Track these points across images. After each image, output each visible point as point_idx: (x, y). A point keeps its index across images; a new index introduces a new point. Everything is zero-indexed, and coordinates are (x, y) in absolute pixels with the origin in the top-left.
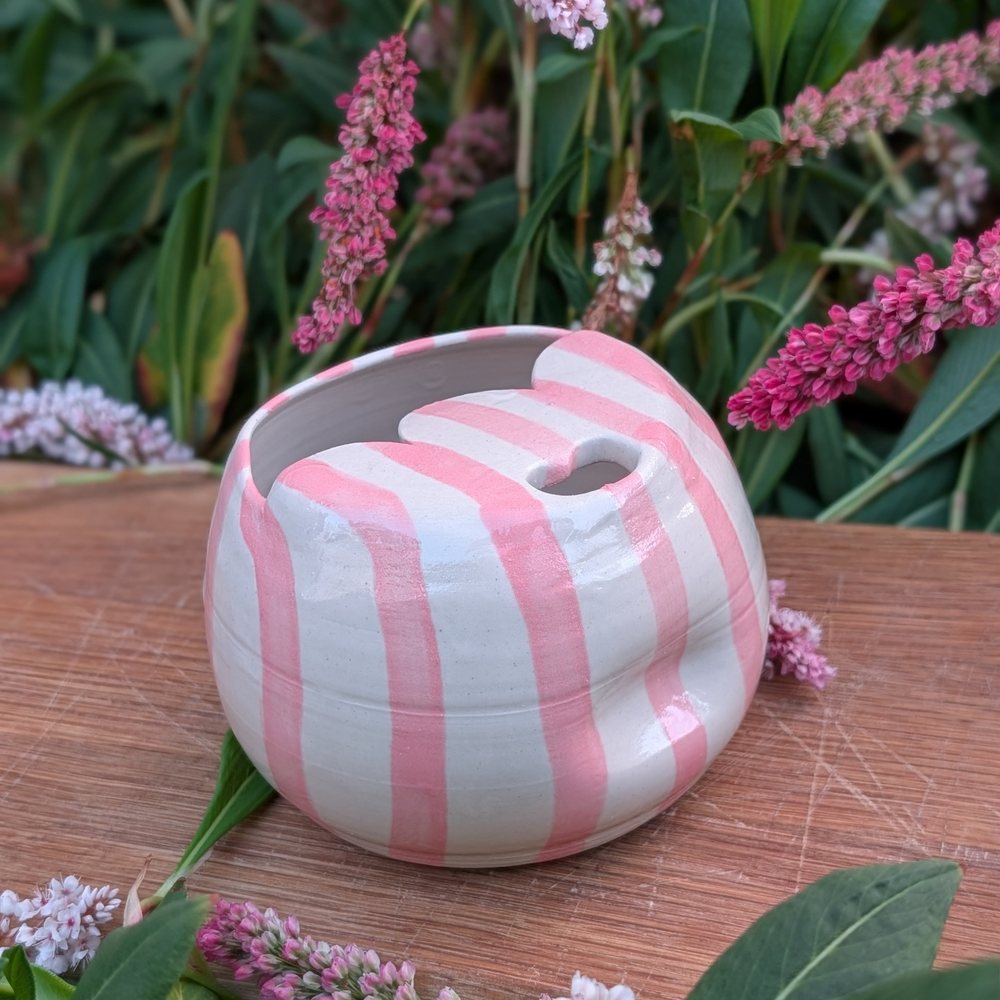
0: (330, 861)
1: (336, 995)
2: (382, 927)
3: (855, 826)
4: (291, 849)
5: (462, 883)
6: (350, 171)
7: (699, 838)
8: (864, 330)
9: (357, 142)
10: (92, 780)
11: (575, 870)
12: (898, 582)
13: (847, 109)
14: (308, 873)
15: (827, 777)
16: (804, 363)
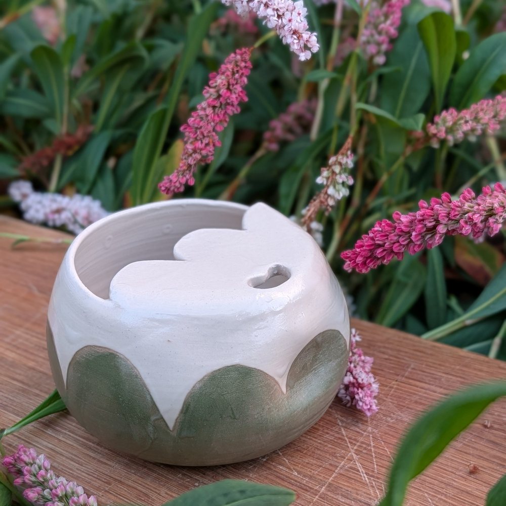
0: (90, 442)
1: (56, 503)
2: (97, 478)
3: (353, 488)
4: (76, 432)
5: (145, 467)
6: (204, 109)
7: (271, 474)
8: (406, 226)
9: (212, 96)
10: (6, 379)
11: (202, 475)
12: (440, 374)
13: (466, 122)
14: (78, 444)
15: (351, 461)
16: (377, 239)
